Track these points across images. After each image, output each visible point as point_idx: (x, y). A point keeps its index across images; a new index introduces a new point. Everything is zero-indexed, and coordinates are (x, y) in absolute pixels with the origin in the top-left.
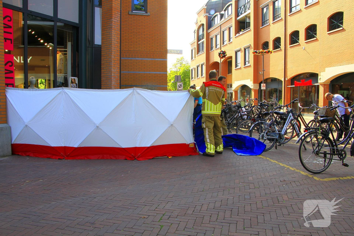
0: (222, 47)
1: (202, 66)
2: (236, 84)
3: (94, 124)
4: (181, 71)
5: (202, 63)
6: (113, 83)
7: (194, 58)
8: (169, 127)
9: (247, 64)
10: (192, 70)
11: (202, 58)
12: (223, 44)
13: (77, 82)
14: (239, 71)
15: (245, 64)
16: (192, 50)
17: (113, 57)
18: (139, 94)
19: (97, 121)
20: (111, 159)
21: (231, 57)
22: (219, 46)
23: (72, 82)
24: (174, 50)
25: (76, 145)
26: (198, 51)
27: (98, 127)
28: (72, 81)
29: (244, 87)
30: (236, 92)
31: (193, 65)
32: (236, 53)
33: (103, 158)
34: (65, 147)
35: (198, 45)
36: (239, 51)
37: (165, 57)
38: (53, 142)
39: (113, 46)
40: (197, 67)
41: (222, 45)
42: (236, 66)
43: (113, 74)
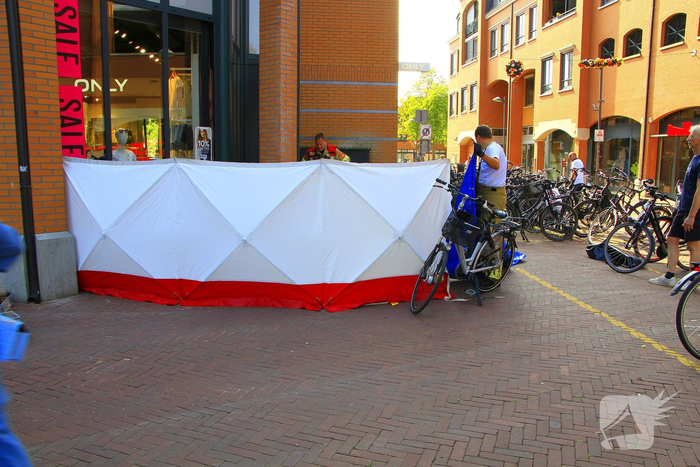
0: (514, 50)
1: (472, 88)
2: (541, 128)
3: (238, 235)
4: (429, 98)
5: (473, 82)
6: (283, 139)
7: (455, 72)
8: (396, 242)
9: (567, 87)
10: (451, 96)
11: (471, 73)
12: (517, 43)
13: (210, 138)
14: (549, 100)
15: (562, 86)
16: (452, 56)
17: (283, 85)
18: (333, 173)
19: (245, 233)
20: (274, 306)
21: (532, 72)
22: (507, 48)
23: (200, 138)
24: (412, 64)
25: (202, 277)
26: (465, 58)
27: (245, 242)
28: (200, 135)
29: (558, 135)
30: (541, 144)
31: (453, 87)
32: (544, 62)
33: (257, 304)
34: (181, 282)
35: (465, 46)
36: (550, 58)
37: (394, 79)
38: (158, 269)
39: (282, 62)
40: (463, 91)
41: (514, 47)
42: (544, 89)
43: (282, 122)
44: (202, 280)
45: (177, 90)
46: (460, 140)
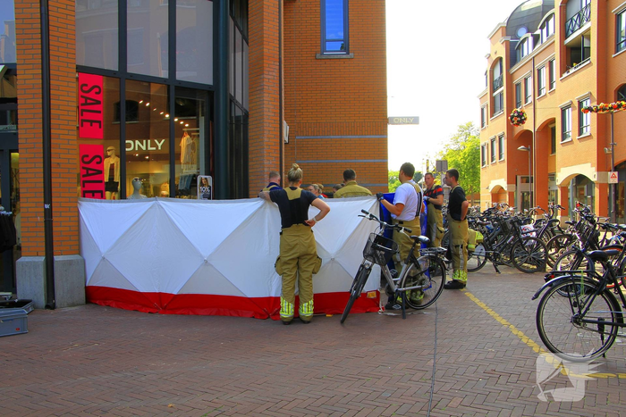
0: (537, 102)
1: (500, 139)
2: (563, 174)
3: (201, 256)
4: (466, 150)
5: (500, 133)
7: (485, 125)
8: (329, 263)
9: (586, 133)
10: (483, 147)
11: (499, 125)
12: (539, 94)
14: (570, 146)
15: (580, 132)
16: (482, 110)
17: (266, 140)
19: (206, 254)
20: (231, 315)
21: (553, 121)
22: (530, 100)
23: (202, 185)
24: (402, 118)
26: (493, 111)
27: (206, 262)
28: (201, 182)
29: (580, 179)
30: (564, 189)
31: (484, 140)
32: (563, 111)
33: (218, 314)
34: (160, 294)
35: (493, 100)
36: (568, 107)
38: (143, 284)
39: (265, 120)
40: (492, 142)
41: (537, 98)
42: (564, 136)
43: (266, 170)
44: (175, 293)
45: (188, 146)
46: (491, 188)
